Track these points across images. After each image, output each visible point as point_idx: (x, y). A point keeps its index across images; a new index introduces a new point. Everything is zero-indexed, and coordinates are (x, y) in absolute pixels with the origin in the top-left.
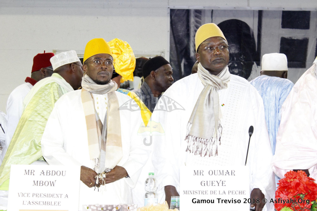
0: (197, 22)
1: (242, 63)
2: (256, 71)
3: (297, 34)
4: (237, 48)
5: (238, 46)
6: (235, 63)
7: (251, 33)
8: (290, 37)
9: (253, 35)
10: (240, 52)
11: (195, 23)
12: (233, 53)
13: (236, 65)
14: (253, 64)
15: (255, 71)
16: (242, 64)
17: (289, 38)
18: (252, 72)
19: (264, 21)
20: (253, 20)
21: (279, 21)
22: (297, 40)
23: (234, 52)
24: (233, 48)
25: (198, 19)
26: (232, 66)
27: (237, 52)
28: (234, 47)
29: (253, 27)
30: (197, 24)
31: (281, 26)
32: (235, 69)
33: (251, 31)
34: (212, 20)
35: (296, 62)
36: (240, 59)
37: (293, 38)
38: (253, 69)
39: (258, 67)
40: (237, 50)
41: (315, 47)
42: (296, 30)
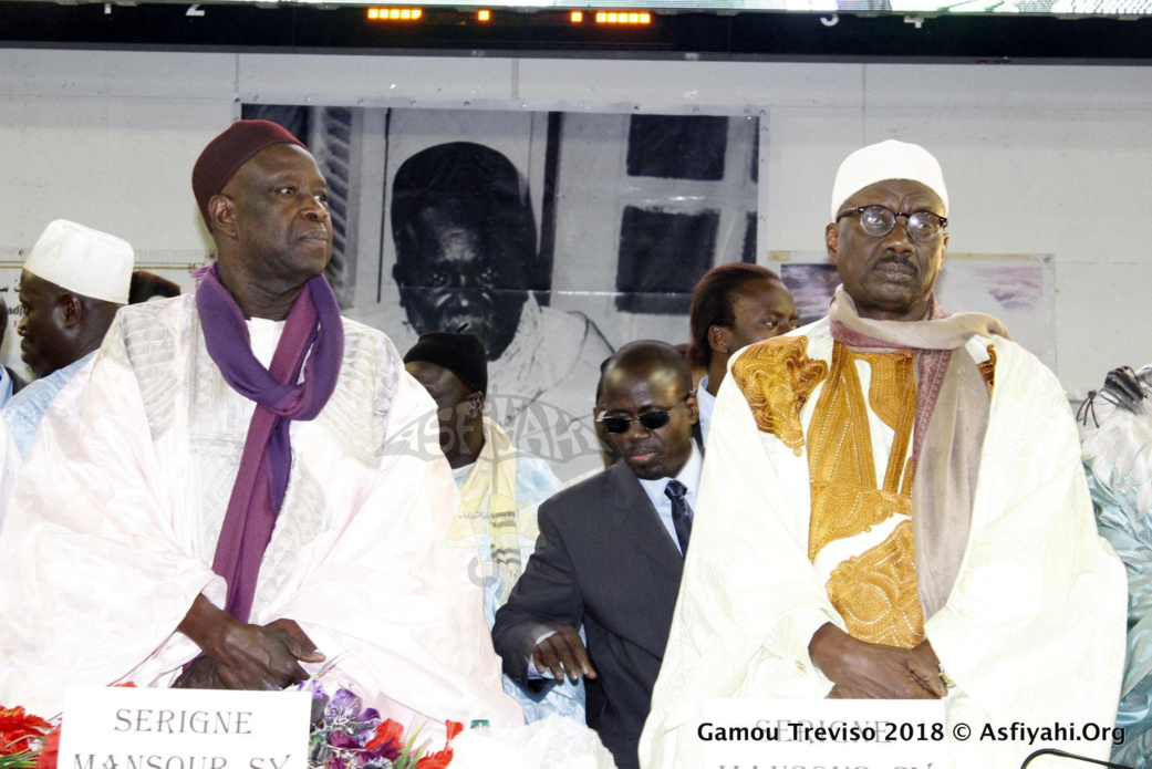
0: (334, 149)
1: (485, 295)
2: (535, 324)
3: (680, 197)
4: (470, 242)
5: (475, 237)
6: (460, 296)
7: (522, 190)
8: (656, 208)
9: (528, 198)
10: (480, 258)
11: (328, 154)
12: (456, 261)
13: (465, 303)
14: (525, 298)
15: (531, 324)
16: (485, 300)
17: (651, 210)
18: (519, 329)
19: (567, 148)
20: (531, 146)
21: (618, 150)
22: (680, 216)
23: (458, 257)
24: (457, 243)
25: (337, 141)
26: (450, 305)
27: (469, 256)
28: (459, 241)
29: (529, 172)
30: (333, 158)
31: (625, 167)
32: (461, 317)
33: (521, 183)
34: (387, 144)
35: (673, 294)
36: (478, 280)
37: (666, 211)
38: (522, 317)
39: (541, 311)
40: (469, 250)
41: (742, 243)
42: (678, 181)
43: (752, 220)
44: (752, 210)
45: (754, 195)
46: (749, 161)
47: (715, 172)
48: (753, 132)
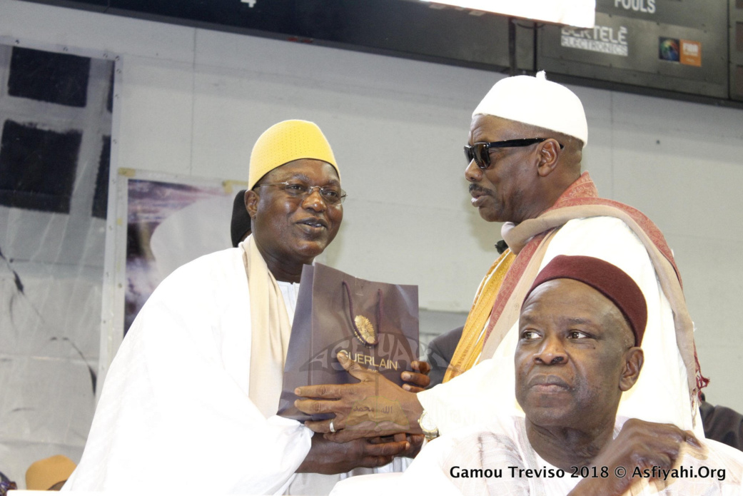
8: (31, 124)
17: (27, 125)
22: (51, 133)
31: (6, 88)
37: (39, 127)
41: (98, 159)
42: (50, 105)
43: (107, 142)
44: (107, 134)
45: (110, 121)
46: (106, 95)
47: (79, 100)
48: (110, 73)
